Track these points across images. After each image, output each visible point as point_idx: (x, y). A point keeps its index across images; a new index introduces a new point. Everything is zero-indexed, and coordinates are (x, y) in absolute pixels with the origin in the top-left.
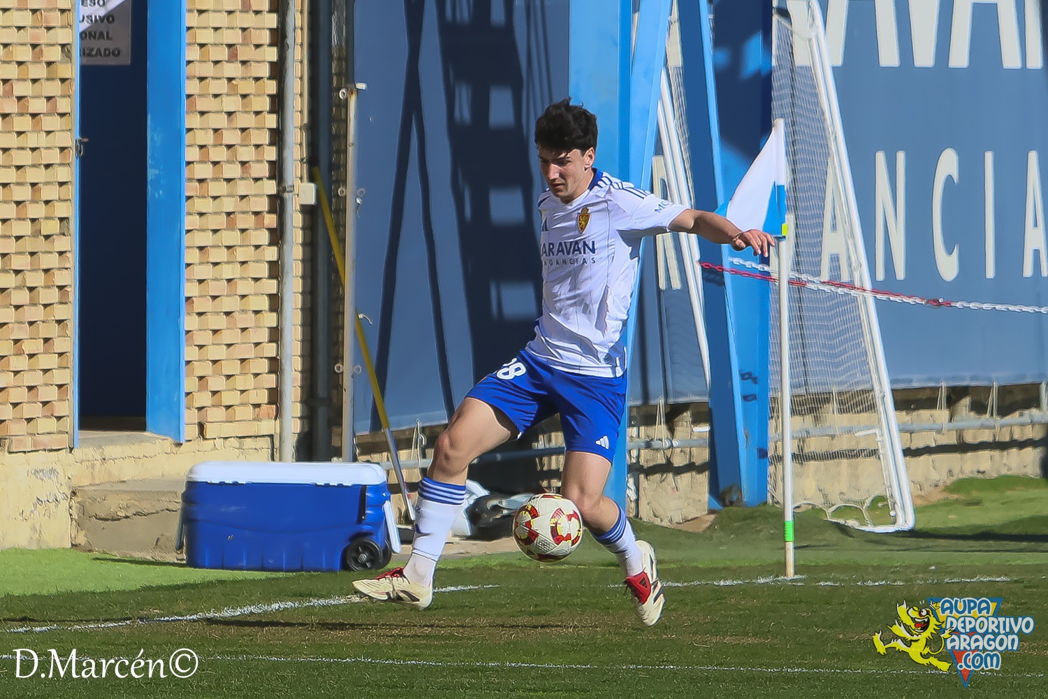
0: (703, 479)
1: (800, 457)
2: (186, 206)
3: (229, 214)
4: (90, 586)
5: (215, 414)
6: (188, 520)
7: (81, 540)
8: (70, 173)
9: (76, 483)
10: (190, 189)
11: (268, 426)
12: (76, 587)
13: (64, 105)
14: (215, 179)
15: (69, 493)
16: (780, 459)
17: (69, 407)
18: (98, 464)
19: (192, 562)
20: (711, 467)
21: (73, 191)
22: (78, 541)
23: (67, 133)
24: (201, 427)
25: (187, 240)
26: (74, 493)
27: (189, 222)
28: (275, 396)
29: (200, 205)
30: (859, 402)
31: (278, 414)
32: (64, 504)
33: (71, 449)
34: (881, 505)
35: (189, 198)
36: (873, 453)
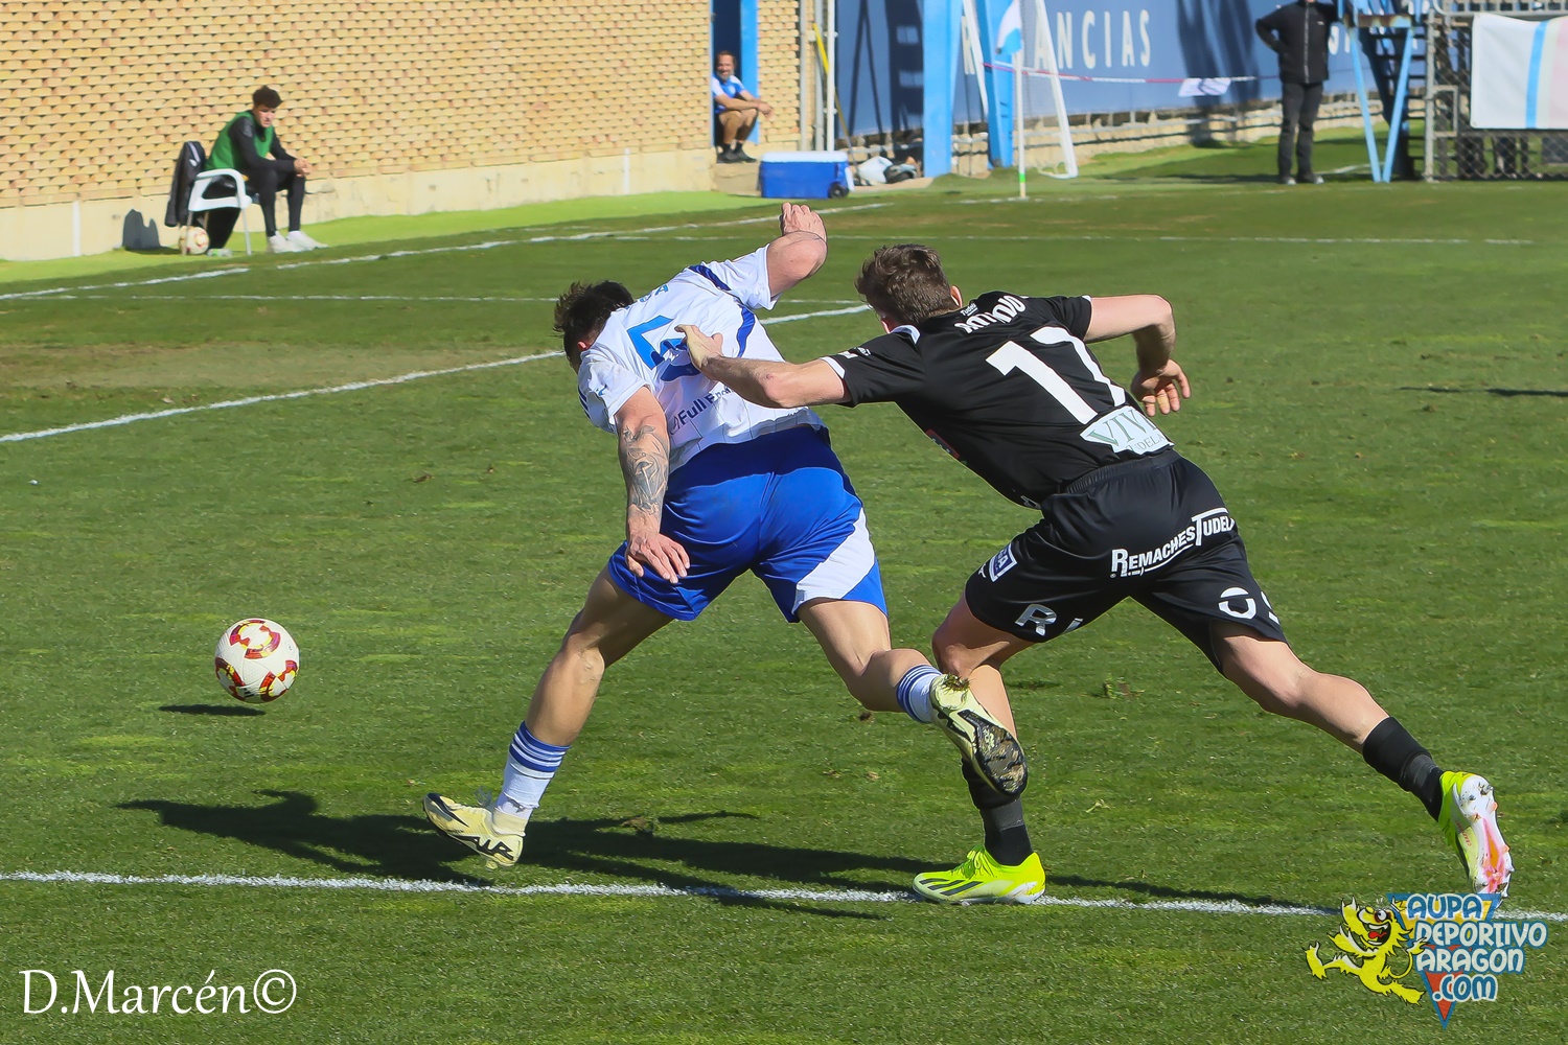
0: (986, 157)
1: (1027, 148)
2: (759, 42)
3: (777, 45)
4: (718, 207)
5: (773, 131)
6: (761, 178)
7: (715, 187)
8: (708, 29)
10: (760, 34)
11: (795, 137)
12: (713, 207)
14: (771, 30)
16: (1017, 149)
19: (764, 196)
20: (988, 152)
21: (710, 37)
23: (707, 12)
24: (766, 137)
28: (798, 123)
29: (764, 41)
30: (1052, 122)
31: (800, 131)
34: (1062, 167)
35: (760, 38)
36: (1058, 145)
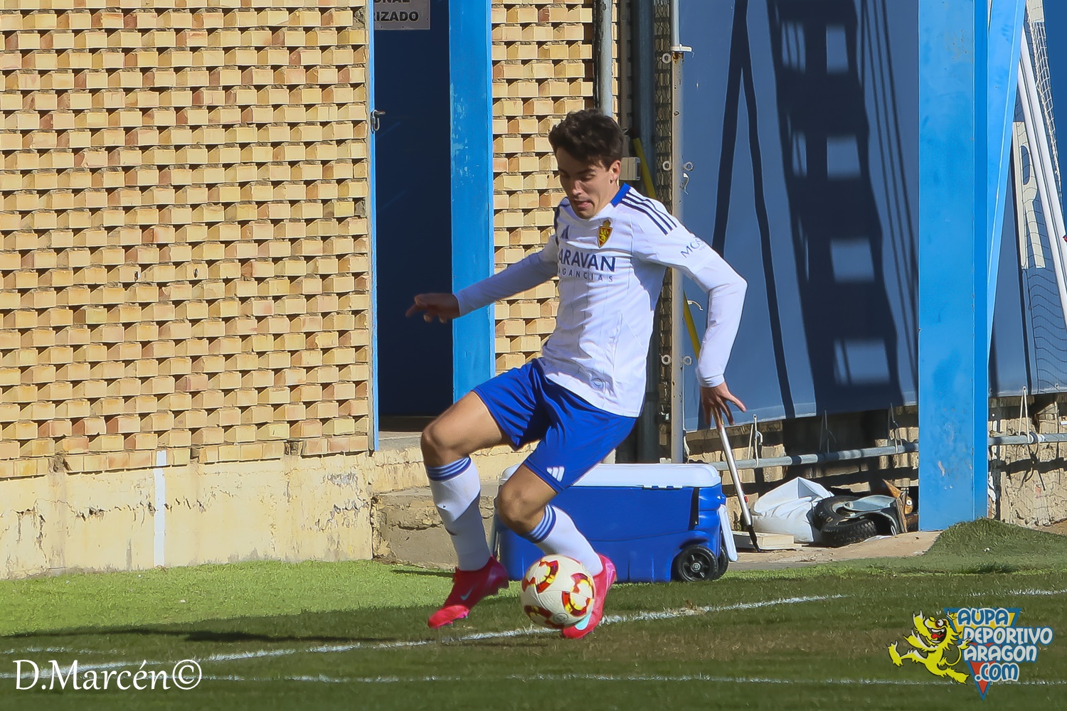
2: (494, 184)
3: (541, 192)
4: (394, 601)
7: (384, 550)
8: (364, 149)
9: (375, 489)
10: (498, 165)
12: (379, 602)
13: (357, 75)
14: (525, 154)
15: (369, 500)
17: (368, 406)
18: (401, 467)
21: (368, 169)
22: (380, 552)
23: (362, 107)
25: (495, 221)
26: (375, 500)
27: (498, 201)
29: (509, 182)
32: (365, 512)
33: (371, 453)
35: (497, 175)
